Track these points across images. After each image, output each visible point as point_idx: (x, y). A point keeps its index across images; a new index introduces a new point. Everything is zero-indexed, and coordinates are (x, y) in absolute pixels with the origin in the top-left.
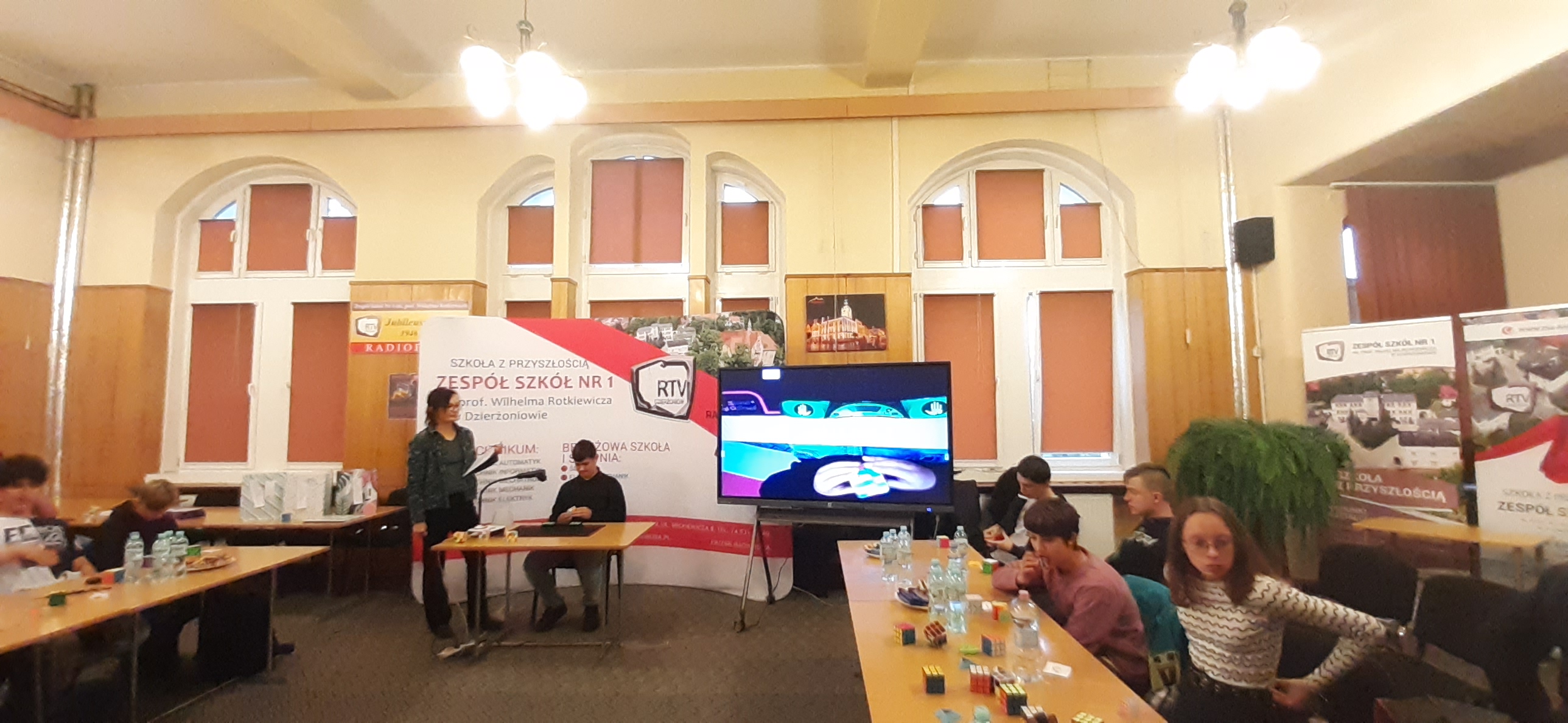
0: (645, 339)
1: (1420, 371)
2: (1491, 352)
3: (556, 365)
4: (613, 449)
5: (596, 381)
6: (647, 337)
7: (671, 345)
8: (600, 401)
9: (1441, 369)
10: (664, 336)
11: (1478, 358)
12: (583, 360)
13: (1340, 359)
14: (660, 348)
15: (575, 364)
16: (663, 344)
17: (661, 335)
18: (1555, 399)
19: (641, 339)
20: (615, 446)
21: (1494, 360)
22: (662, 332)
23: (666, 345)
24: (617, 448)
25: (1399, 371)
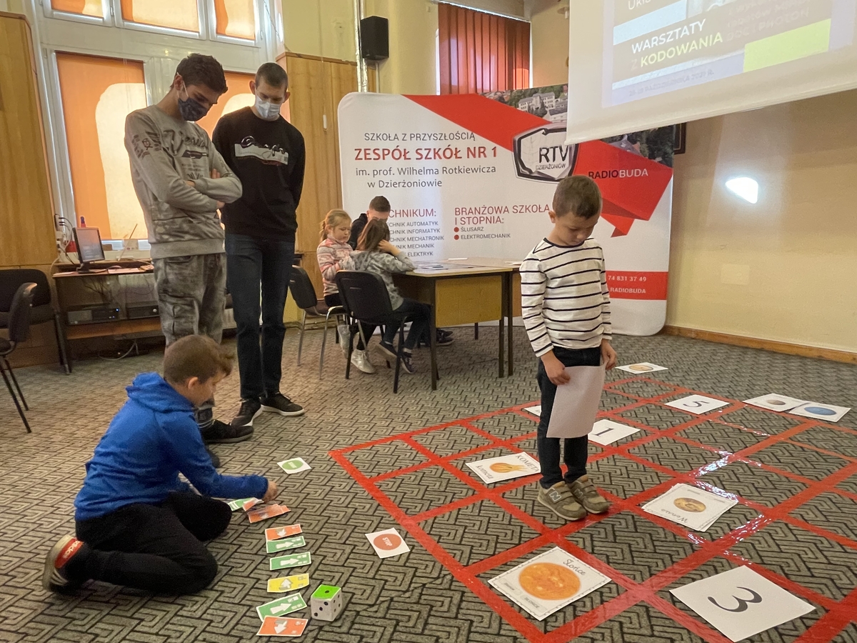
0: (527, 109)
3: (447, 138)
4: (496, 212)
5: (482, 151)
6: (529, 107)
7: (553, 113)
8: (485, 170)
10: (547, 105)
12: (470, 133)
14: (542, 117)
15: (464, 136)
16: (545, 113)
17: (543, 104)
19: (523, 110)
20: (498, 210)
22: (544, 101)
23: (548, 113)
24: (500, 212)
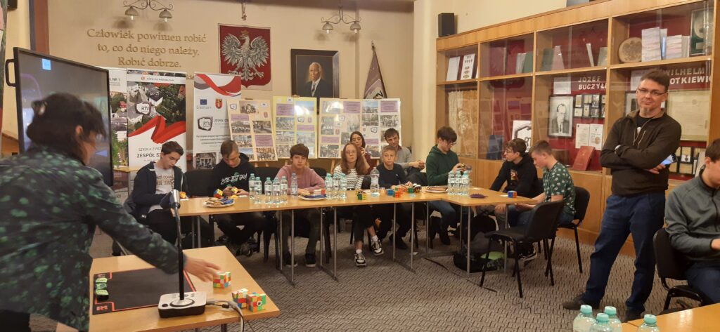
2: (137, 87)
9: (121, 94)
11: (132, 89)
18: (157, 109)
21: (138, 90)
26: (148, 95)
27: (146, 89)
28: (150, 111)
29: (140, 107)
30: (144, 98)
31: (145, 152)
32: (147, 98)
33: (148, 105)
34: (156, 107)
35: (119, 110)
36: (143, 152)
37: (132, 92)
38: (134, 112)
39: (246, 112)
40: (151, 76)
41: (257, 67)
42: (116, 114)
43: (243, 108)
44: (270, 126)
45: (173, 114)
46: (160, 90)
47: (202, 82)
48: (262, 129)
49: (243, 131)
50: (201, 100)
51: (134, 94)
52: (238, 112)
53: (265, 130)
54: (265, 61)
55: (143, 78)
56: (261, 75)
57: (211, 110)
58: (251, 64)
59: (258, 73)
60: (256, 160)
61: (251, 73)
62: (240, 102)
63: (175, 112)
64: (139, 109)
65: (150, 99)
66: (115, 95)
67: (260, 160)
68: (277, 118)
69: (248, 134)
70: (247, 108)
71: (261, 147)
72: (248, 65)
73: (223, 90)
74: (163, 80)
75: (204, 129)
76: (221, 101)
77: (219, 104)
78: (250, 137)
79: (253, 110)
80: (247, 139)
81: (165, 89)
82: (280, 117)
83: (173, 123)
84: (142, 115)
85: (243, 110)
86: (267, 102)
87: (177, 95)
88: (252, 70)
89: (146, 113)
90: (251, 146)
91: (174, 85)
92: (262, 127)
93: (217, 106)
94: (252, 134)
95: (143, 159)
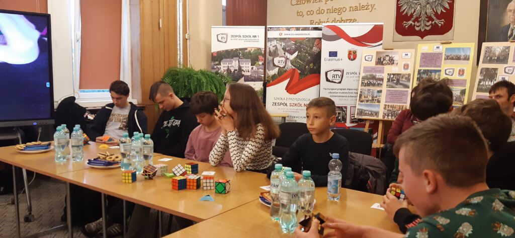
1: (253, 49)
2: (274, 43)
9: (259, 49)
11: (271, 45)
13: (226, 42)
21: (276, 46)
25: (246, 49)
26: (284, 49)
27: (283, 44)
28: (286, 64)
29: (276, 60)
30: (281, 52)
31: (280, 101)
32: (283, 52)
33: (283, 59)
34: (291, 61)
35: (257, 63)
36: (277, 101)
37: (271, 47)
38: (272, 65)
39: (382, 64)
40: (288, 32)
41: (436, 14)
42: (254, 67)
43: (379, 59)
44: (408, 80)
45: (307, 67)
46: (295, 44)
47: (332, 33)
48: (398, 83)
49: (374, 85)
50: (330, 52)
51: (272, 49)
52: (373, 64)
53: (401, 84)
54: (447, 6)
55: (281, 34)
56: (440, 23)
57: (343, 62)
58: (429, 11)
59: (437, 21)
60: (380, 117)
61: (428, 21)
62: (378, 53)
63: (309, 66)
64: (276, 63)
65: (286, 53)
66: (254, 51)
67: (386, 118)
68: (419, 71)
69: (379, 89)
70: (384, 59)
71: (390, 104)
72: (426, 13)
73: (359, 41)
74: (299, 34)
75: (332, 82)
76: (355, 53)
77: (352, 56)
78: (380, 92)
79: (392, 61)
80: (376, 94)
81: (301, 43)
82: (423, 68)
83: (306, 75)
84: (278, 68)
85: (380, 62)
86: (411, 52)
87: (312, 48)
88: (430, 19)
89: (282, 66)
90: (379, 102)
91: (309, 38)
92: (398, 80)
93: (349, 58)
94: (384, 88)
95: (277, 107)
